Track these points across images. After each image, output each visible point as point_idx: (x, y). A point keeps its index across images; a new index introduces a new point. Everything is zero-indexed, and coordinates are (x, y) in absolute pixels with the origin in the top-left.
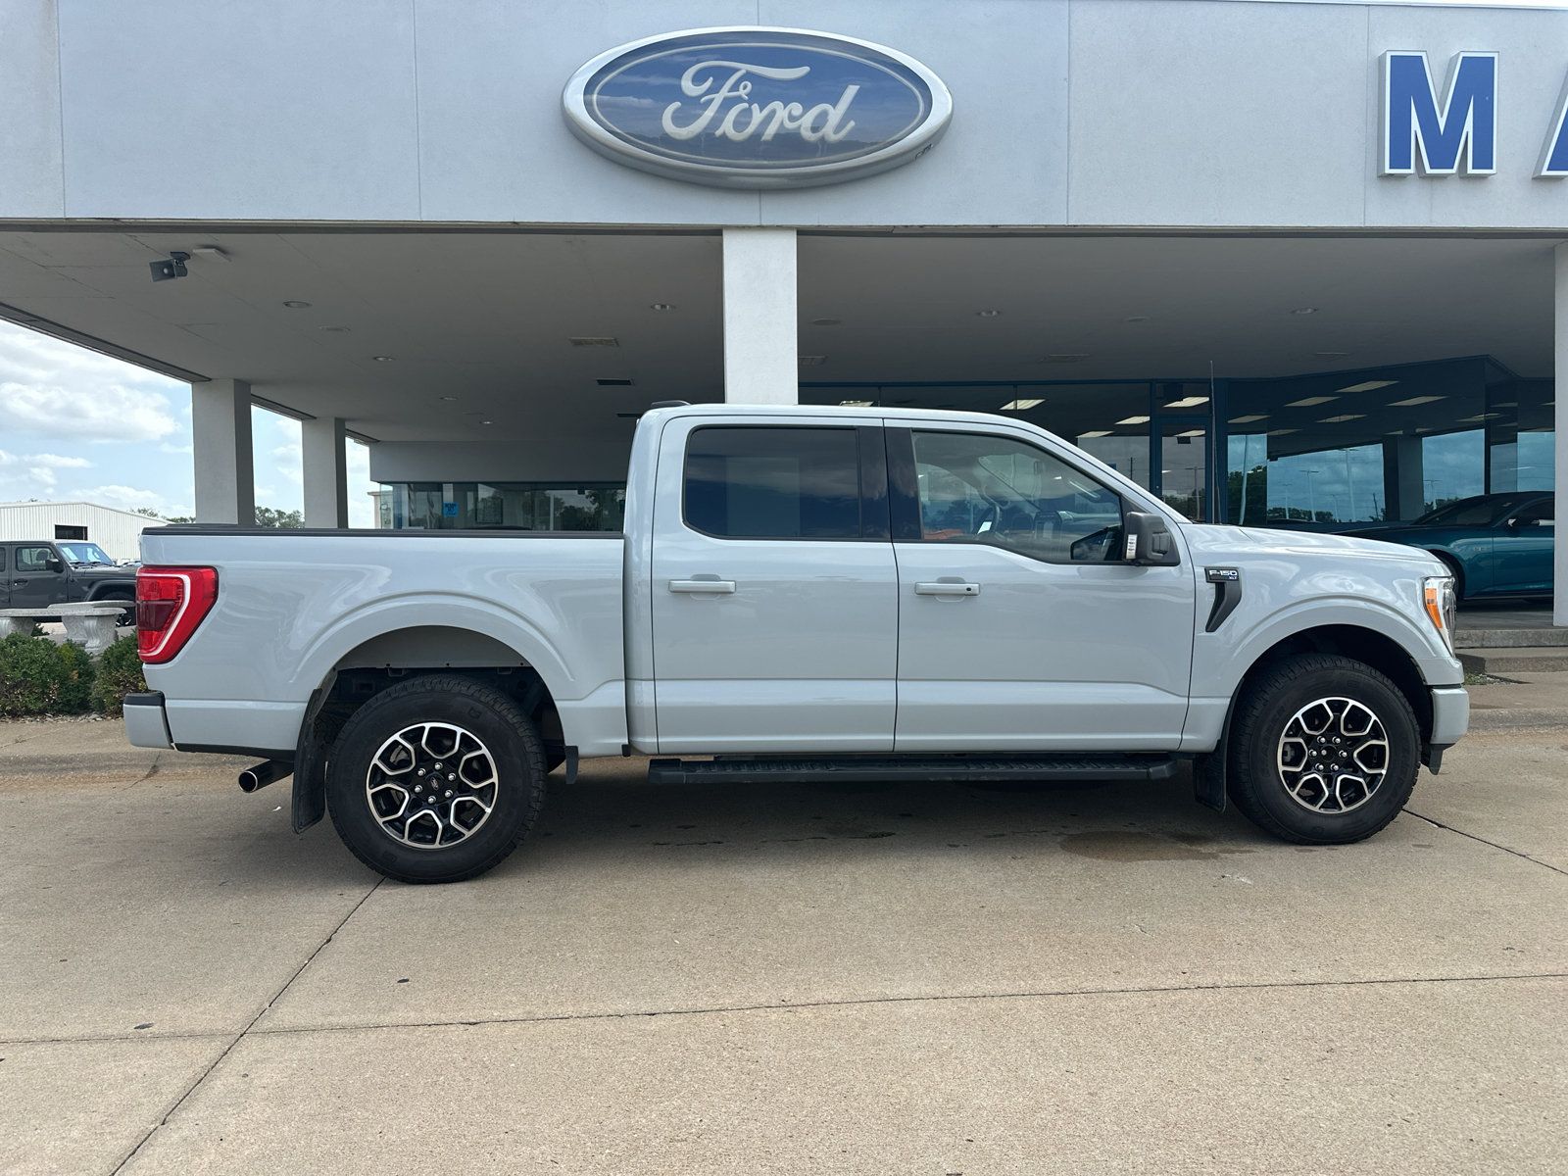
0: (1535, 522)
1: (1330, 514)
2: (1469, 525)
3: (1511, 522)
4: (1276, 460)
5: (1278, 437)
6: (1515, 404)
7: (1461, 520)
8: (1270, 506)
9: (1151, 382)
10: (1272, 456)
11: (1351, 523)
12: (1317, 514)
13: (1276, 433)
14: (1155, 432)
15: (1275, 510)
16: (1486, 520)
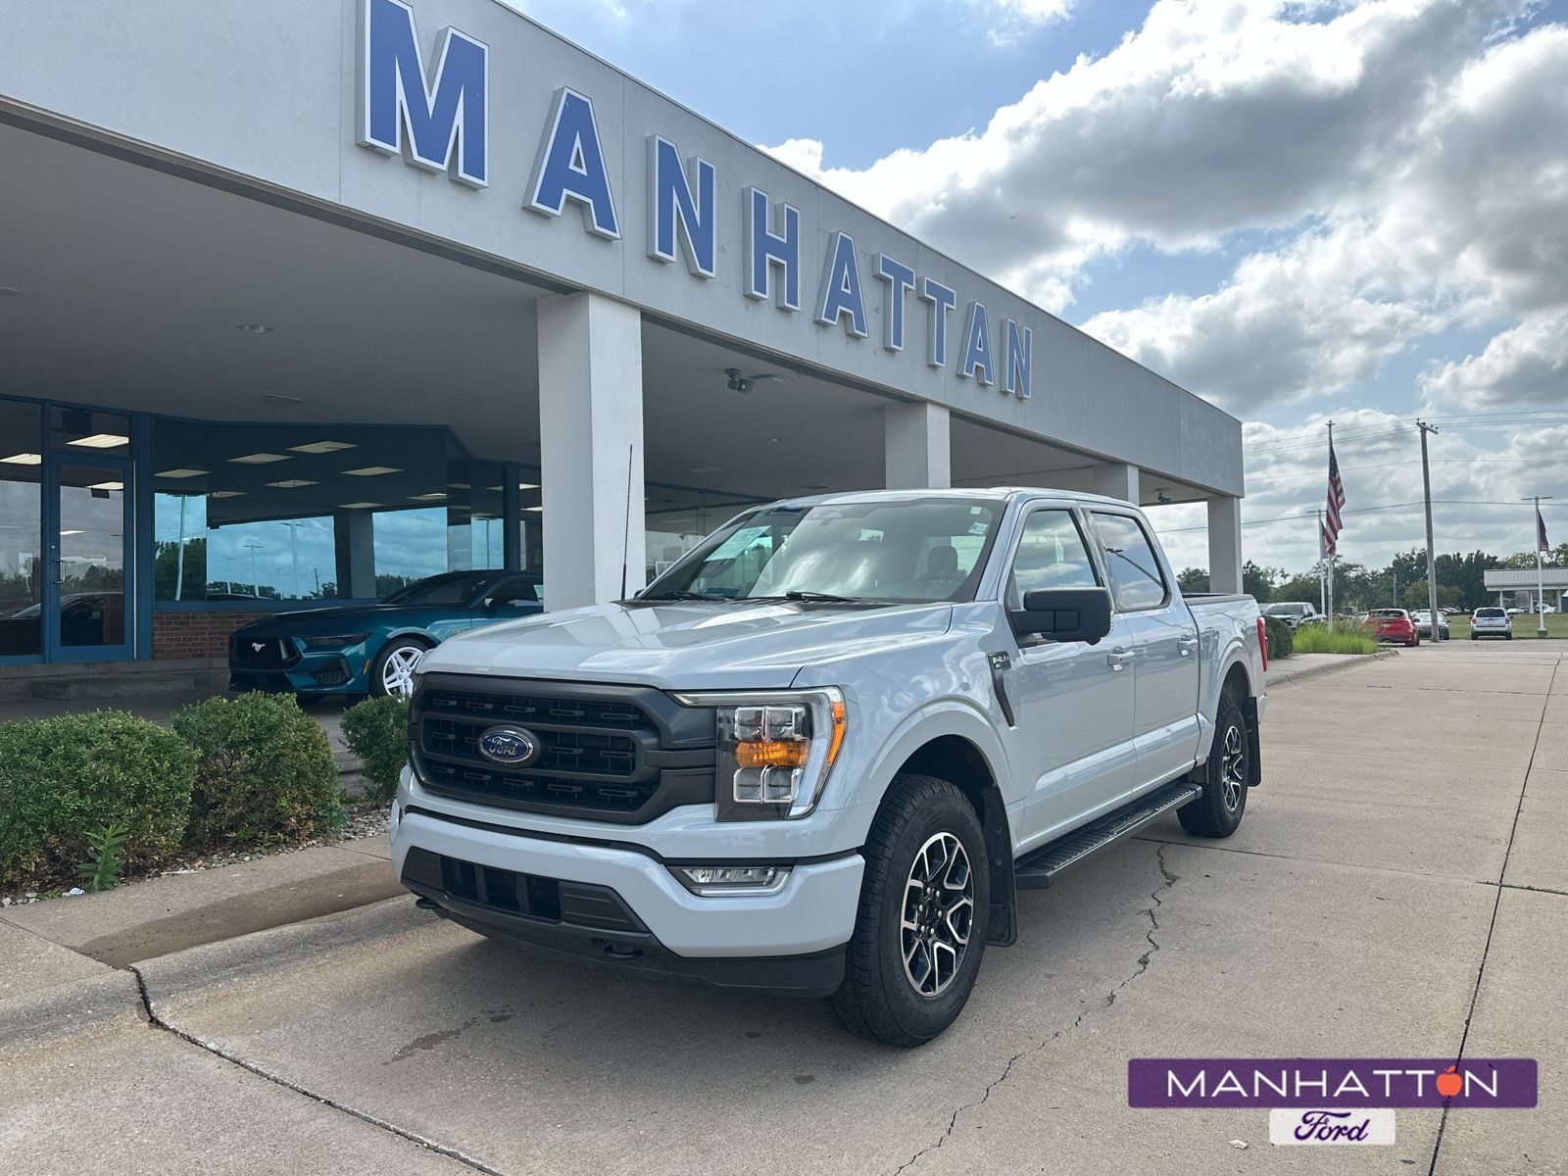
0: (512, 602)
1: (272, 589)
2: (445, 605)
3: (488, 601)
4: (218, 528)
5: (221, 500)
6: (468, 487)
7: (433, 598)
8: (210, 581)
9: (43, 402)
10: (213, 523)
11: (293, 599)
12: (260, 588)
13: (215, 495)
14: (49, 481)
15: (216, 584)
16: (456, 599)
